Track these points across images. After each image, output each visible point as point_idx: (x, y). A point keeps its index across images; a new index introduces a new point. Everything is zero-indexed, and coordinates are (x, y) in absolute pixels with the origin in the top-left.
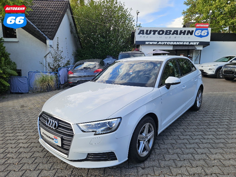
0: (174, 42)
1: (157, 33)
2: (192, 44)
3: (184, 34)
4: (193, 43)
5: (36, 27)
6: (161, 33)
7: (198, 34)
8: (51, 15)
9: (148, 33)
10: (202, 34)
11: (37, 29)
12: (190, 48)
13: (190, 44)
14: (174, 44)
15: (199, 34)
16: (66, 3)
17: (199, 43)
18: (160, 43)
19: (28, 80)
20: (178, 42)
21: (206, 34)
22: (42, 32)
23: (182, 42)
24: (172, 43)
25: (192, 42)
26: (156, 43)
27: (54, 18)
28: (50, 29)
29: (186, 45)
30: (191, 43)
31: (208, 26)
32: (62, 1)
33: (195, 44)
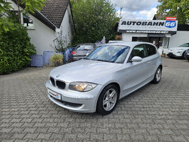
0: (149, 31)
1: (135, 24)
3: (157, 25)
6: (139, 24)
9: (129, 24)
10: (171, 25)
12: (161, 36)
14: (148, 32)
15: (168, 25)
17: (168, 32)
18: (138, 32)
20: (152, 31)
21: (174, 25)
23: (155, 31)
26: (135, 31)
29: (158, 34)
30: (162, 32)
31: (175, 19)
33: (165, 32)
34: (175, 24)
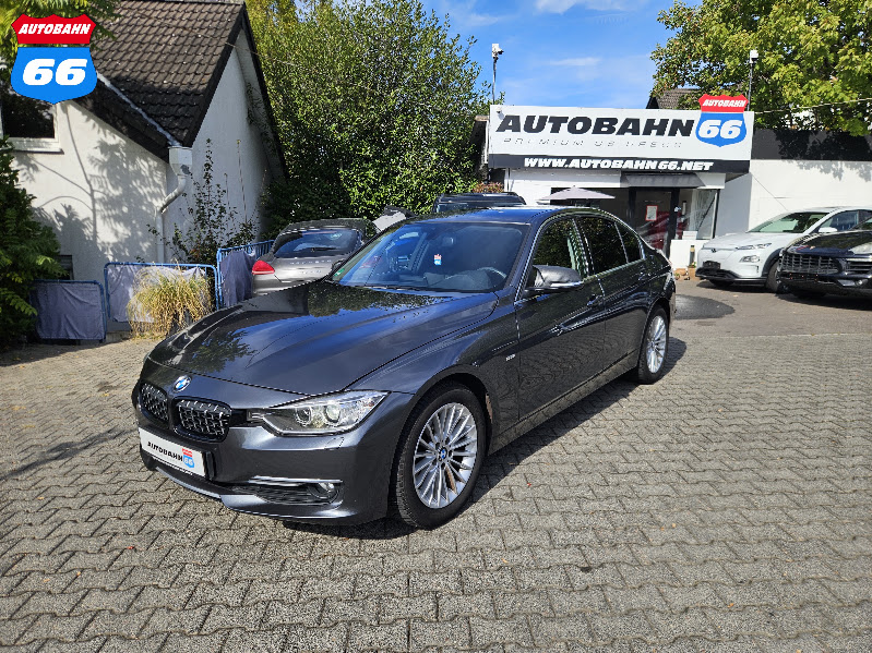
0: (625, 159)
1: (564, 126)
2: (689, 169)
3: (661, 132)
4: (691, 163)
5: (127, 100)
6: (579, 126)
7: (709, 132)
8: (179, 53)
9: (534, 126)
11: (132, 106)
12: (682, 182)
13: (683, 168)
14: (624, 167)
15: (713, 135)
16: (232, 13)
17: (711, 164)
18: (575, 163)
19: (102, 293)
20: (641, 159)
21: (736, 133)
22: (149, 116)
23: (653, 160)
24: (617, 165)
25: (689, 161)
26: (561, 163)
27: (194, 68)
28: (181, 106)
29: (667, 173)
30: (686, 166)
31: (742, 103)
32: (217, 4)
33: (697, 167)
34: (743, 129)
